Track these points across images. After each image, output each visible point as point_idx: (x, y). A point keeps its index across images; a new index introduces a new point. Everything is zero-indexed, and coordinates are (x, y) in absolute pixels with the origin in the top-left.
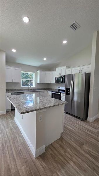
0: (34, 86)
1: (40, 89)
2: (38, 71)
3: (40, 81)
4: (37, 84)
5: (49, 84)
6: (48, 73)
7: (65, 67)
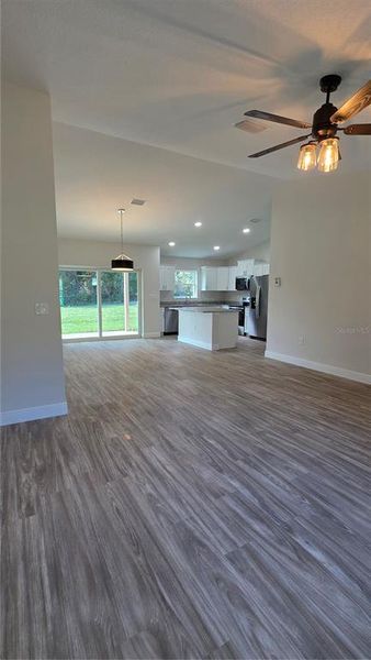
0: (195, 296)
1: (206, 303)
2: (203, 268)
3: (207, 287)
4: (201, 293)
5: (224, 293)
6: (222, 270)
7: (252, 261)
